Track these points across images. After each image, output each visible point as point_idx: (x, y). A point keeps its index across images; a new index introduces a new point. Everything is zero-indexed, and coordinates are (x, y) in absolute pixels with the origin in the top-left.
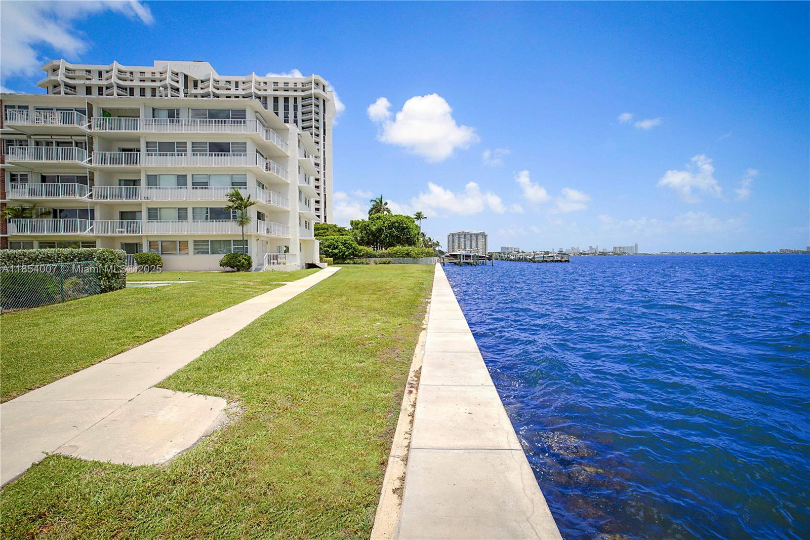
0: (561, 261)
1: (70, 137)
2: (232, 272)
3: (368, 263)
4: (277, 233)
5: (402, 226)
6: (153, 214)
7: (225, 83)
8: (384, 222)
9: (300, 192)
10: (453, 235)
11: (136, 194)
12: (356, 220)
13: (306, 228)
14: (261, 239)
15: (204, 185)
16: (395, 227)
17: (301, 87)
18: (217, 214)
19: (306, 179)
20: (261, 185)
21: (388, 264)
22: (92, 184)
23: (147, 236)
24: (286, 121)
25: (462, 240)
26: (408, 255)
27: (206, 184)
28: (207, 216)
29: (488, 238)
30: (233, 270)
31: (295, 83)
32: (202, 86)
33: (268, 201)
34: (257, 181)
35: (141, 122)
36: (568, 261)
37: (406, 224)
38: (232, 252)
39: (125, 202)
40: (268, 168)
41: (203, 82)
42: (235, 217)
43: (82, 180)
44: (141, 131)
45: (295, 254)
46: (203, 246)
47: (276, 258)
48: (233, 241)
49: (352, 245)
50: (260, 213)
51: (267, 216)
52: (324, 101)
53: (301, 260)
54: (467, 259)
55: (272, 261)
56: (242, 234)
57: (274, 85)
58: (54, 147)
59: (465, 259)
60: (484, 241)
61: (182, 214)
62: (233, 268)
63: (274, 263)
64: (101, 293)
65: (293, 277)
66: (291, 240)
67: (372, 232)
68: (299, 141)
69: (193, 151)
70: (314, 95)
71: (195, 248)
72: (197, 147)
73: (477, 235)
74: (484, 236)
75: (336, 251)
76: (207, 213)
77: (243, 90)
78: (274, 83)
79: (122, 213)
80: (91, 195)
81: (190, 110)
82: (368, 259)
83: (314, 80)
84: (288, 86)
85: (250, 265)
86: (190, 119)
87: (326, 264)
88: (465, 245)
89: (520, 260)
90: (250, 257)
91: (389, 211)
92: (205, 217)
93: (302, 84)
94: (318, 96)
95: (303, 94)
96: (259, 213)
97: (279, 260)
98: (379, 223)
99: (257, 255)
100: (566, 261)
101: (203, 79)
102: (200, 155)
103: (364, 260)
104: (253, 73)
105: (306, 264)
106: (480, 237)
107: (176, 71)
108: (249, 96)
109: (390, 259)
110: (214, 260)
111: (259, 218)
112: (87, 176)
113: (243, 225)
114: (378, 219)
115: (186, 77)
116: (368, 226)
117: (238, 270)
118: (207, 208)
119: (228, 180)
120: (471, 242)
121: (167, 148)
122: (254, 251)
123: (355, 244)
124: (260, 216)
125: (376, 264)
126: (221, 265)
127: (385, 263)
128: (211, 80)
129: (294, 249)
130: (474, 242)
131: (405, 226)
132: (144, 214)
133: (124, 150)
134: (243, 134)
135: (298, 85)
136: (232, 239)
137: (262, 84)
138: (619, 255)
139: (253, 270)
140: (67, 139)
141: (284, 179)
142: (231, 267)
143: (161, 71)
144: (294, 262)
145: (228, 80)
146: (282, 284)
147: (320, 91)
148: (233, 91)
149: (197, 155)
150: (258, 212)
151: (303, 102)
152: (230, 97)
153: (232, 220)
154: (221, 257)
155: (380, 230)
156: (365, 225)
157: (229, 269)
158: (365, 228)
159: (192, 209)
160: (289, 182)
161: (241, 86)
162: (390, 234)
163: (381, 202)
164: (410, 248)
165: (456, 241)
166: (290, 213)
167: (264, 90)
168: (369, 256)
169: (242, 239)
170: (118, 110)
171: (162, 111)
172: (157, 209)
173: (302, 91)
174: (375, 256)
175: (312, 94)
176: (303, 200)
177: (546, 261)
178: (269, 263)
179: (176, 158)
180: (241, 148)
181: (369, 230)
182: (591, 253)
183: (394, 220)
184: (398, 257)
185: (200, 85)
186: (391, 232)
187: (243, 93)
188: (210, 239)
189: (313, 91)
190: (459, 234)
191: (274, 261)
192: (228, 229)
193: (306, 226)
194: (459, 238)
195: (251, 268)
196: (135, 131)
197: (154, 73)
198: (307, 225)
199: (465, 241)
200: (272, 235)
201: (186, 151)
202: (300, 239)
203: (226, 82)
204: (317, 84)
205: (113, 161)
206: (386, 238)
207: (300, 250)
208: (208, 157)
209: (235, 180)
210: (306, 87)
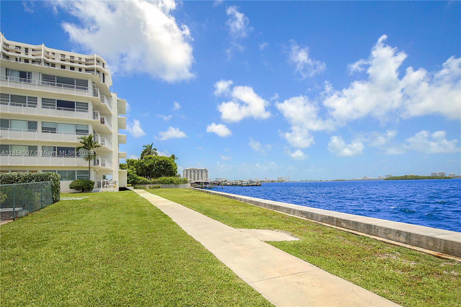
0: (257, 185)
3: (145, 188)
5: (167, 164)
7: (15, 47)
8: (154, 161)
10: (187, 170)
12: (131, 159)
16: (162, 164)
17: (85, 61)
21: (158, 188)
25: (192, 174)
26: (172, 182)
29: (208, 172)
31: (80, 58)
34: (93, 130)
36: (260, 185)
37: (169, 163)
40: (102, 122)
49: (133, 176)
52: (104, 74)
54: (206, 185)
55: (105, 185)
57: (62, 56)
59: (205, 185)
60: (206, 174)
62: (78, 190)
66: (114, 171)
67: (146, 167)
70: (96, 69)
73: (202, 171)
74: (206, 171)
77: (33, 55)
78: (61, 55)
82: (144, 185)
83: (96, 58)
84: (74, 59)
88: (194, 177)
89: (233, 185)
91: (156, 154)
93: (86, 59)
94: (99, 70)
95: (87, 67)
98: (151, 161)
100: (259, 185)
103: (141, 186)
104: (43, 44)
105: (119, 188)
106: (204, 172)
109: (160, 185)
114: (149, 159)
116: (143, 163)
118: (55, 147)
120: (198, 175)
122: (93, 178)
123: (135, 175)
125: (150, 188)
127: (156, 188)
130: (200, 174)
131: (169, 164)
135: (82, 59)
137: (50, 54)
138: (281, 182)
145: (18, 45)
147: (100, 67)
148: (24, 55)
155: (151, 166)
156: (141, 163)
158: (141, 164)
159: (41, 147)
161: (30, 52)
162: (159, 169)
163: (151, 148)
164: (172, 178)
165: (189, 174)
167: (52, 59)
168: (146, 183)
172: (8, 145)
173: (86, 65)
174: (149, 183)
175: (94, 68)
177: (249, 186)
181: (144, 166)
182: (267, 181)
183: (161, 160)
184: (165, 184)
186: (159, 167)
189: (95, 66)
190: (191, 170)
191: (107, 185)
194: (191, 172)
199: (194, 174)
202: (118, 171)
204: (98, 62)
206: (155, 172)
210: (89, 62)
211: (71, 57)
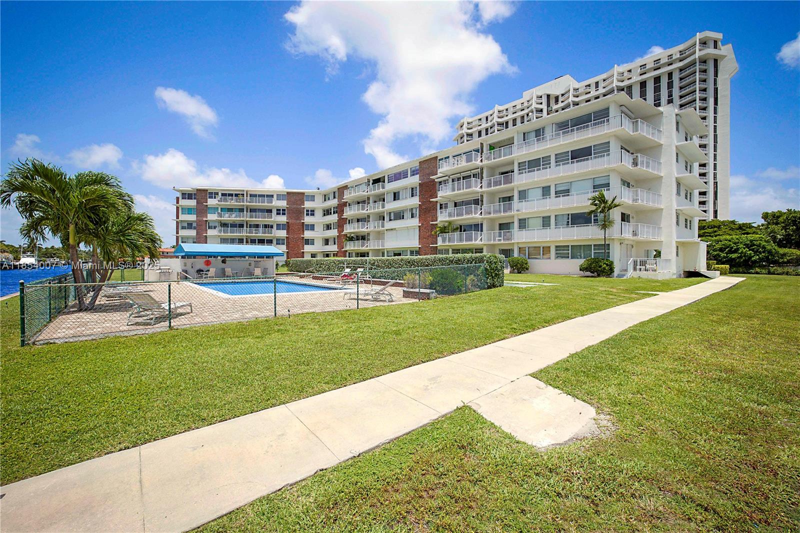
1: (470, 172)
2: (592, 277)
4: (646, 234)
6: (523, 224)
7: (585, 88)
9: (678, 184)
11: (510, 209)
12: (776, 211)
13: (686, 227)
14: (626, 242)
15: (566, 192)
17: (679, 56)
18: (578, 219)
19: (686, 167)
20: (626, 184)
22: (482, 204)
23: (518, 243)
24: (658, 105)
27: (568, 191)
28: (568, 222)
30: (593, 275)
31: (670, 56)
32: (562, 100)
33: (635, 200)
34: (622, 180)
35: (515, 147)
38: (593, 257)
39: (503, 216)
40: (635, 163)
41: (564, 95)
42: (596, 221)
43: (476, 202)
44: (516, 155)
45: (670, 260)
46: (563, 251)
47: (643, 263)
48: (594, 245)
49: (765, 248)
50: (625, 214)
51: (633, 217)
52: (715, 61)
53: (678, 267)
55: (638, 267)
56: (604, 238)
57: (641, 69)
58: (462, 181)
61: (546, 222)
62: (593, 273)
63: (640, 269)
64: (488, 289)
65: (667, 286)
66: (664, 243)
68: (677, 123)
69: (556, 162)
70: (699, 59)
71: (556, 253)
72: (561, 158)
75: (734, 256)
76: (568, 219)
77: (604, 88)
78: (640, 66)
79: (500, 224)
80: (481, 213)
81: (554, 125)
83: (700, 39)
84: (659, 62)
85: (611, 270)
86: (554, 133)
87: (719, 272)
90: (612, 262)
92: (566, 223)
93: (681, 52)
94: (705, 58)
95: (682, 64)
96: (623, 215)
97: (648, 266)
99: (620, 260)
101: (563, 92)
102: (563, 164)
103: (790, 269)
104: (615, 65)
105: (684, 271)
107: (540, 94)
108: (611, 91)
110: (574, 265)
111: (623, 220)
112: (479, 199)
113: (605, 229)
115: (548, 96)
117: (599, 276)
118: (569, 214)
119: (590, 185)
121: (534, 164)
122: (616, 255)
123: (771, 246)
124: (625, 218)
126: (581, 270)
128: (571, 92)
129: (669, 252)
132: (516, 224)
133: (503, 174)
134: (606, 133)
135: (673, 56)
136: (593, 243)
137: (626, 74)
139: (615, 276)
140: (468, 173)
141: (656, 172)
142: (591, 272)
143: (528, 99)
144: (669, 269)
145: (588, 83)
146: (653, 294)
147: (708, 51)
148: (593, 93)
149: (560, 165)
150: (622, 213)
151: (680, 74)
152: (589, 101)
153: (593, 224)
154: (581, 261)
157: (588, 273)
159: (554, 217)
160: (662, 175)
161: (601, 85)
166: (664, 211)
167: (628, 79)
169: (604, 243)
170: (499, 142)
171: (531, 133)
172: (525, 219)
173: (681, 61)
175: (695, 59)
176: (683, 193)
178: (635, 269)
179: (542, 171)
180: (603, 148)
185: (561, 99)
187: (604, 91)
188: (570, 244)
189: (697, 55)
191: (641, 267)
192: (589, 234)
193: (686, 225)
195: (612, 274)
196: (510, 156)
197: (523, 103)
198: (688, 224)
200: (640, 238)
201: (550, 163)
202: (676, 242)
203: (586, 86)
204: (705, 43)
205: (496, 184)
207: (677, 255)
208: (570, 165)
209: (597, 183)
210: (687, 53)
211: (642, 67)
